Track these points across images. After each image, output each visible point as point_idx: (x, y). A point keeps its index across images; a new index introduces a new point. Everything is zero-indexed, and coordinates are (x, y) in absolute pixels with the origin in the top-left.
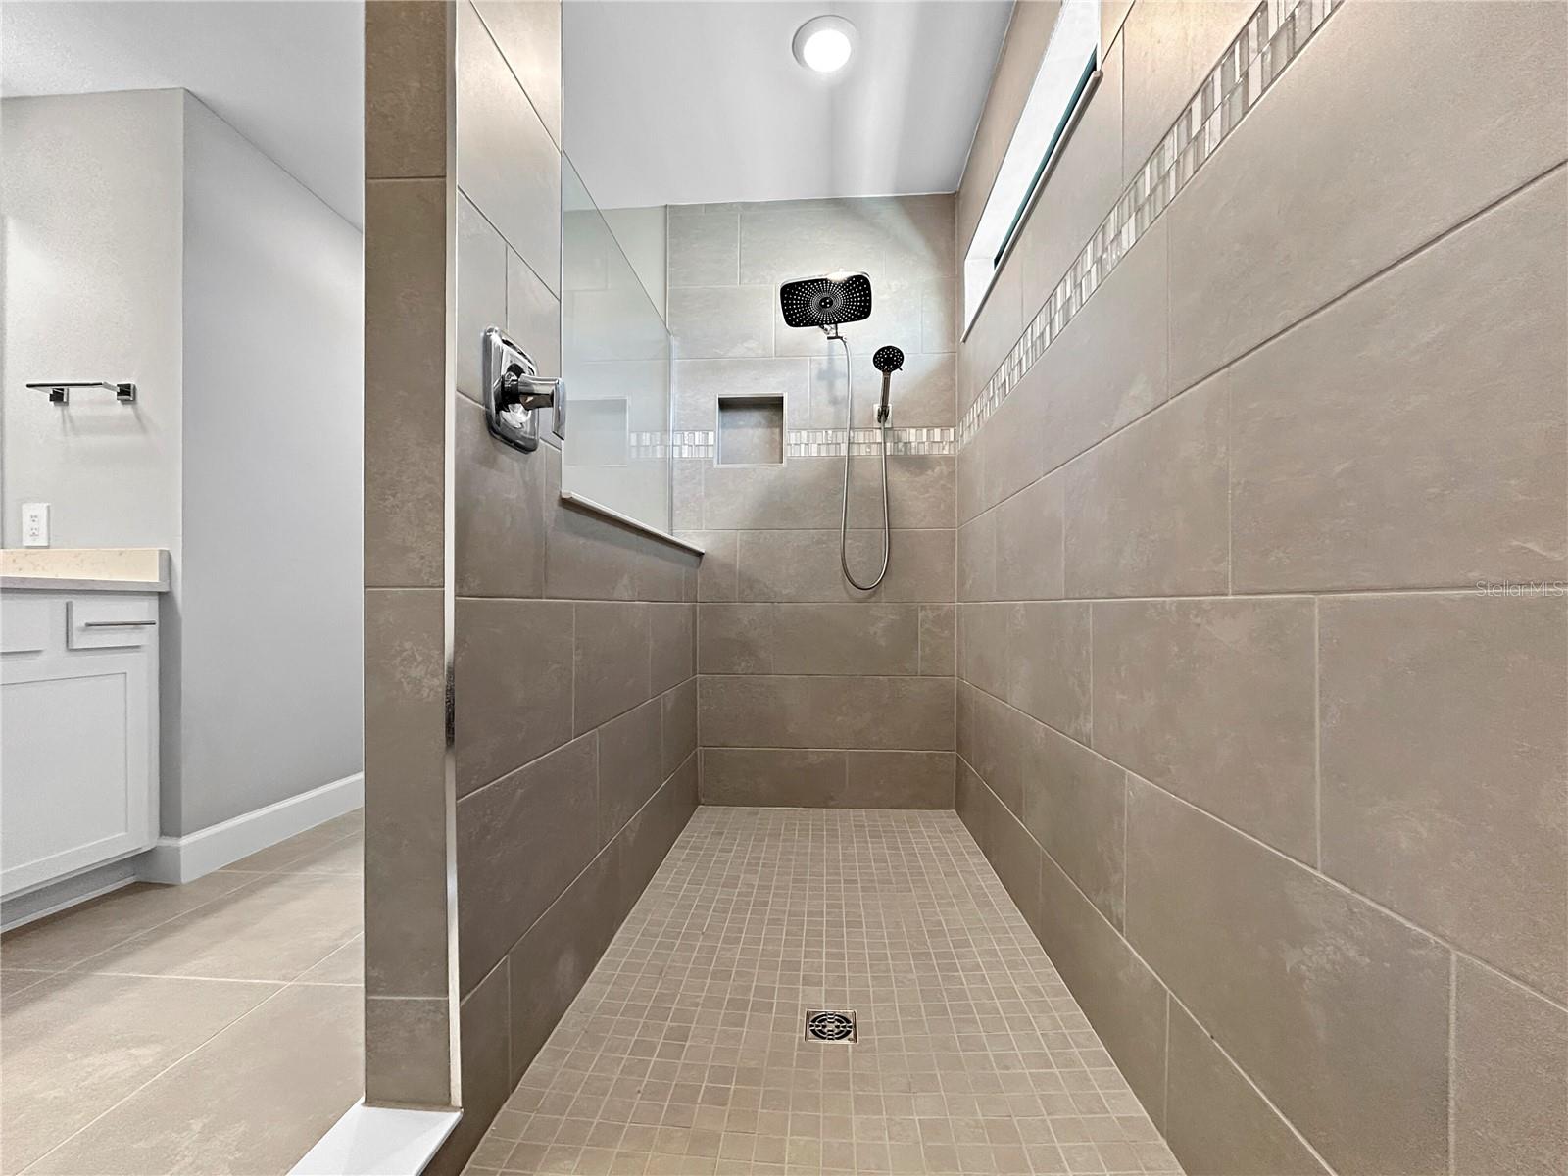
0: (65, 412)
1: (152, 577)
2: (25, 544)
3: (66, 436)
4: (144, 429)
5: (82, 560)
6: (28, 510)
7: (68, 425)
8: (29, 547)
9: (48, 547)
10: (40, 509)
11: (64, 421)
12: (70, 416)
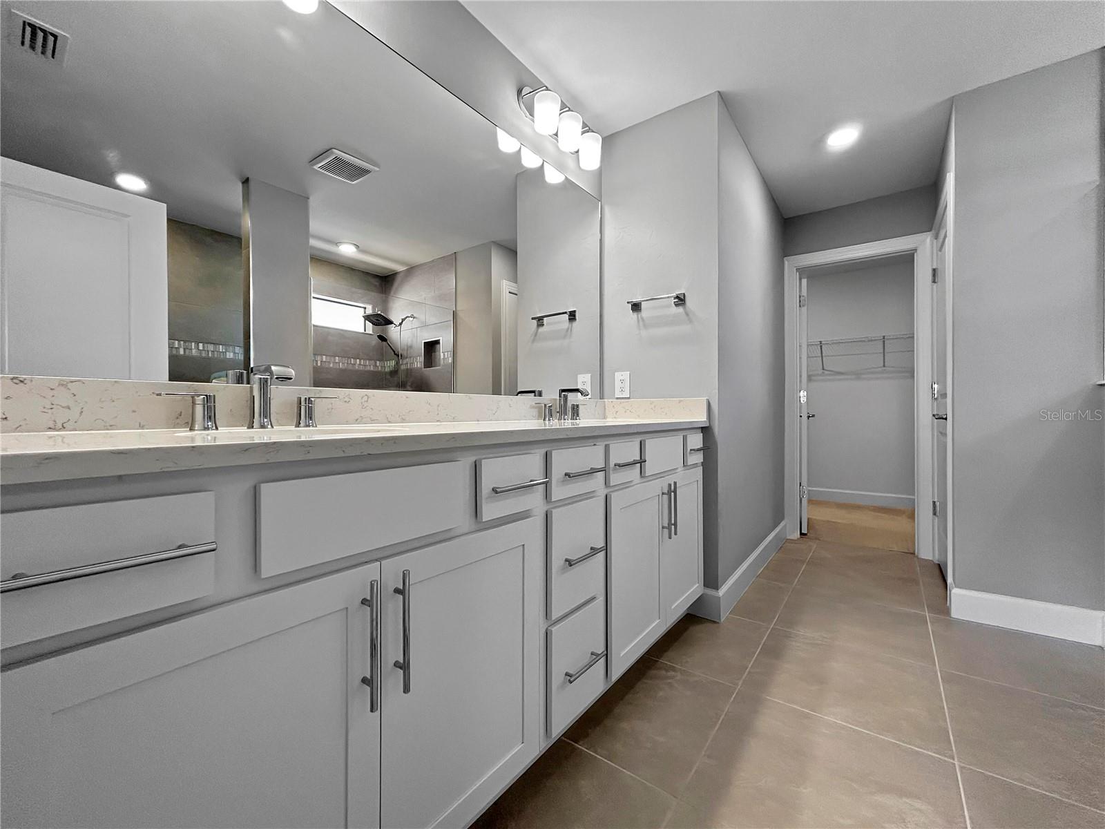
0: (639, 316)
1: (701, 418)
2: (616, 396)
3: (640, 329)
4: (690, 321)
5: (655, 407)
6: (618, 376)
7: (641, 323)
8: (617, 398)
9: (629, 398)
10: (626, 375)
11: (638, 321)
12: (642, 318)
